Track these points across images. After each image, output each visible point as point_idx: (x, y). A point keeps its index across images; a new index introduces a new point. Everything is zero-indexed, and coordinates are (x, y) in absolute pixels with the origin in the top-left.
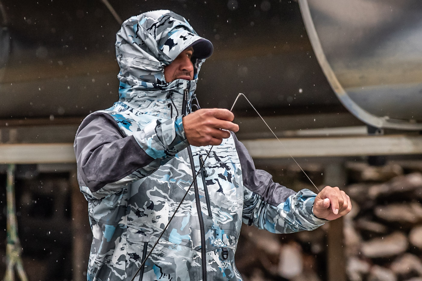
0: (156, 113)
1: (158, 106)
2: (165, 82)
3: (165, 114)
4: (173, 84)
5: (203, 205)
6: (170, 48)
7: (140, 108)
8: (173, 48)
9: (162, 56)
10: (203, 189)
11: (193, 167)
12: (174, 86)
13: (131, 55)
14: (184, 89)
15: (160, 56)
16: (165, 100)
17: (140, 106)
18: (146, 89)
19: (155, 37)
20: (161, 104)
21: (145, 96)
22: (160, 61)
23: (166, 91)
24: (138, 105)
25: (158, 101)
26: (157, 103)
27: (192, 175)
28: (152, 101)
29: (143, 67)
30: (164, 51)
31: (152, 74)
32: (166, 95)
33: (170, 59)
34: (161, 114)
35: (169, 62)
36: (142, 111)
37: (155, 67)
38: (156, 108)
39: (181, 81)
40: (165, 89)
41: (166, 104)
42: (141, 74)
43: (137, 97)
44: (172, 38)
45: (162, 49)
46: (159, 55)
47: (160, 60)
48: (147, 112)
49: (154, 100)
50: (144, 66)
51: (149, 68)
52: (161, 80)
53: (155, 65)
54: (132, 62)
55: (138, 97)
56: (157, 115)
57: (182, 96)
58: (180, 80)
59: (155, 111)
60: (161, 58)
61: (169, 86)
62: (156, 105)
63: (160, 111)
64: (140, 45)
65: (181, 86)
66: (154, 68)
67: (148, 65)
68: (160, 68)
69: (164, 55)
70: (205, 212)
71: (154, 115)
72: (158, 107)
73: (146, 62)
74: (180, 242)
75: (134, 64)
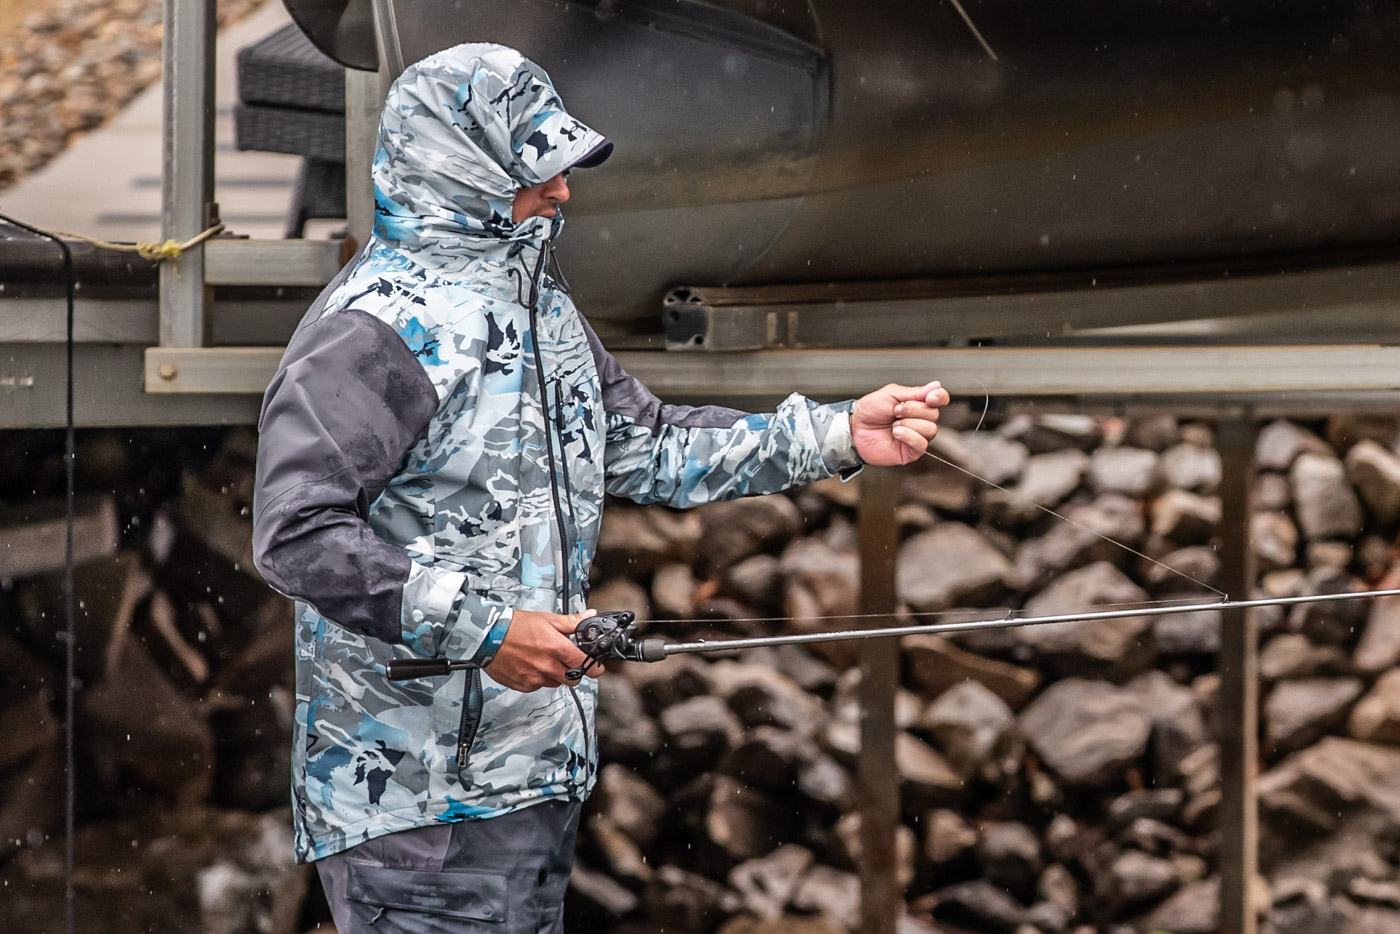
0: (480, 287)
1: (485, 270)
2: (511, 222)
3: (500, 289)
4: (525, 228)
5: (562, 492)
6: (540, 154)
7: (442, 270)
8: (547, 156)
9: (518, 168)
10: (560, 457)
11: (545, 411)
12: (526, 231)
13: (442, 148)
14: (543, 238)
15: (516, 167)
16: (503, 259)
17: (443, 266)
18: (465, 230)
19: (509, 122)
20: (494, 267)
21: (459, 246)
22: (511, 176)
23: (510, 242)
24: (437, 263)
25: (486, 261)
26: (484, 265)
27: (544, 430)
28: (472, 258)
29: (469, 180)
30: (523, 158)
31: (484, 197)
32: (506, 249)
33: (538, 178)
34: (491, 289)
35: (532, 183)
36: (449, 278)
37: (499, 187)
38: (482, 275)
39: (540, 220)
40: (507, 237)
41: (506, 268)
42: (456, 191)
43: (438, 246)
44: (543, 132)
45: (519, 151)
46: (513, 164)
47: (511, 173)
48: (460, 283)
49: (477, 258)
50: (470, 177)
51: (482, 186)
52: (504, 215)
53: (500, 183)
54: (441, 163)
55: (442, 247)
56: (482, 290)
57: (539, 252)
58: (539, 218)
59: (479, 282)
60: (517, 172)
61: (517, 232)
62: (480, 268)
63: (489, 282)
64: (466, 129)
65: (538, 232)
66: (494, 188)
67: (482, 179)
68: (510, 192)
69: (524, 165)
70: (565, 508)
71: (475, 290)
72: (487, 274)
73: (478, 171)
74: (539, 583)
75: (446, 169)
